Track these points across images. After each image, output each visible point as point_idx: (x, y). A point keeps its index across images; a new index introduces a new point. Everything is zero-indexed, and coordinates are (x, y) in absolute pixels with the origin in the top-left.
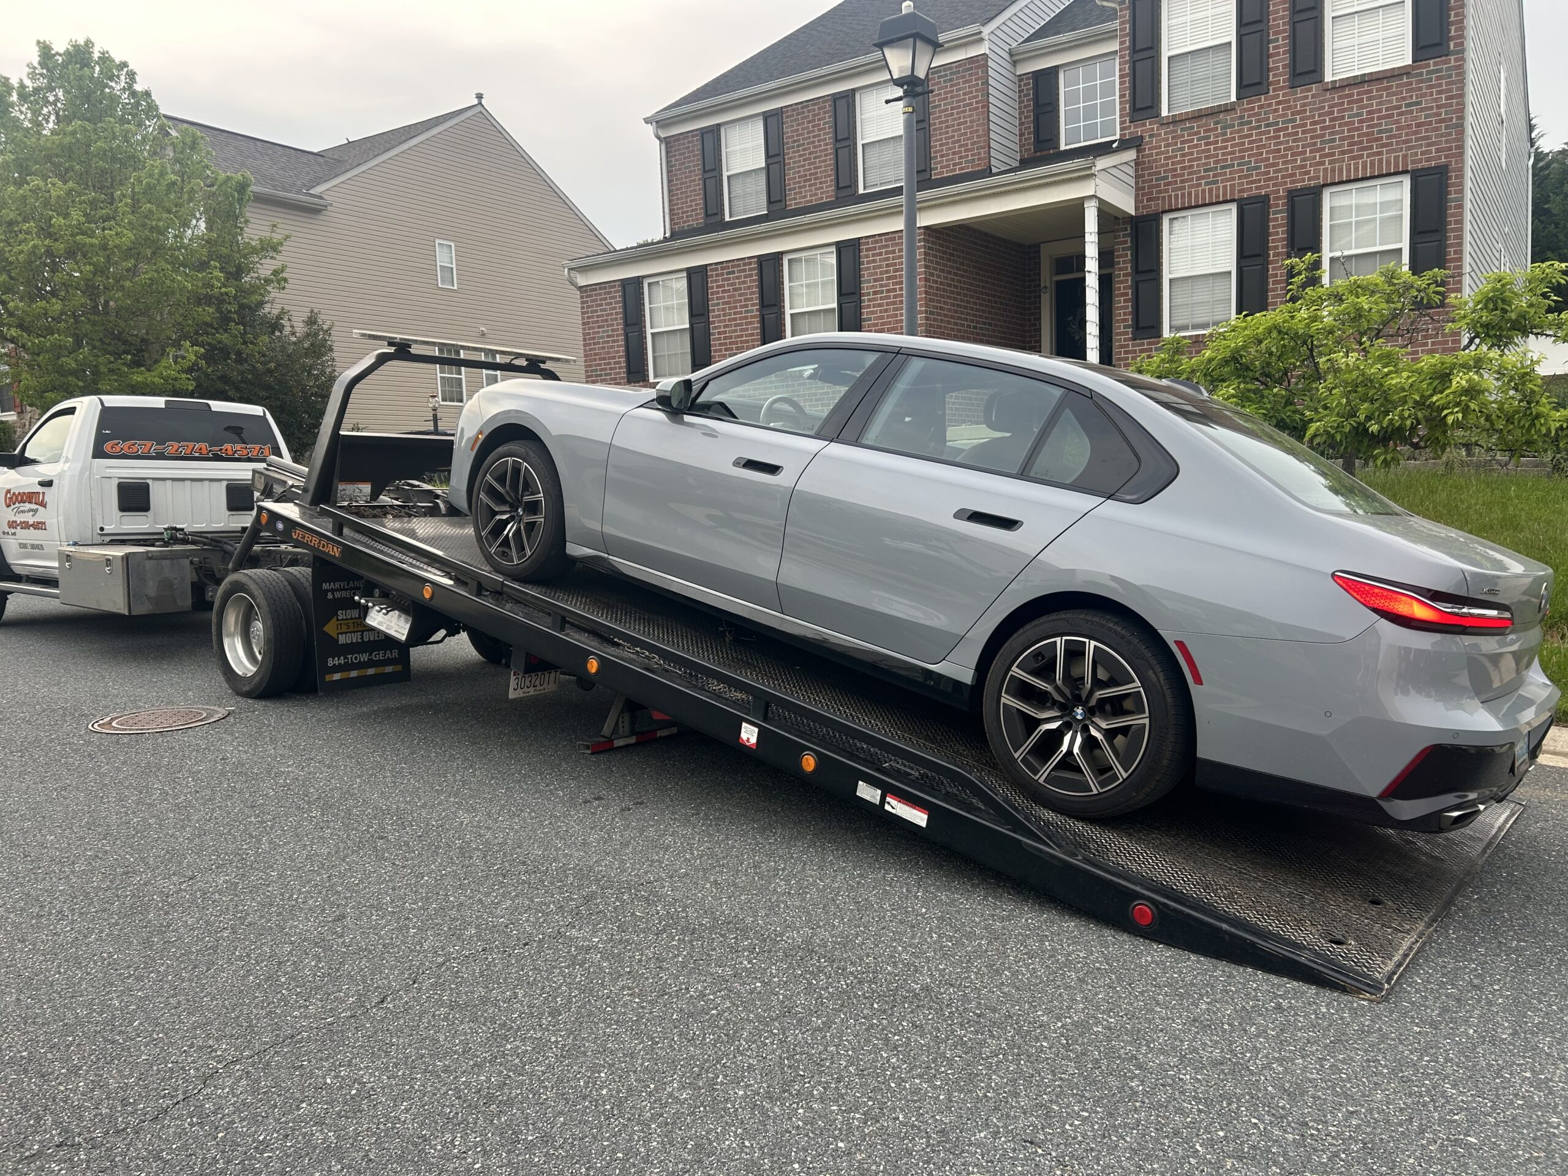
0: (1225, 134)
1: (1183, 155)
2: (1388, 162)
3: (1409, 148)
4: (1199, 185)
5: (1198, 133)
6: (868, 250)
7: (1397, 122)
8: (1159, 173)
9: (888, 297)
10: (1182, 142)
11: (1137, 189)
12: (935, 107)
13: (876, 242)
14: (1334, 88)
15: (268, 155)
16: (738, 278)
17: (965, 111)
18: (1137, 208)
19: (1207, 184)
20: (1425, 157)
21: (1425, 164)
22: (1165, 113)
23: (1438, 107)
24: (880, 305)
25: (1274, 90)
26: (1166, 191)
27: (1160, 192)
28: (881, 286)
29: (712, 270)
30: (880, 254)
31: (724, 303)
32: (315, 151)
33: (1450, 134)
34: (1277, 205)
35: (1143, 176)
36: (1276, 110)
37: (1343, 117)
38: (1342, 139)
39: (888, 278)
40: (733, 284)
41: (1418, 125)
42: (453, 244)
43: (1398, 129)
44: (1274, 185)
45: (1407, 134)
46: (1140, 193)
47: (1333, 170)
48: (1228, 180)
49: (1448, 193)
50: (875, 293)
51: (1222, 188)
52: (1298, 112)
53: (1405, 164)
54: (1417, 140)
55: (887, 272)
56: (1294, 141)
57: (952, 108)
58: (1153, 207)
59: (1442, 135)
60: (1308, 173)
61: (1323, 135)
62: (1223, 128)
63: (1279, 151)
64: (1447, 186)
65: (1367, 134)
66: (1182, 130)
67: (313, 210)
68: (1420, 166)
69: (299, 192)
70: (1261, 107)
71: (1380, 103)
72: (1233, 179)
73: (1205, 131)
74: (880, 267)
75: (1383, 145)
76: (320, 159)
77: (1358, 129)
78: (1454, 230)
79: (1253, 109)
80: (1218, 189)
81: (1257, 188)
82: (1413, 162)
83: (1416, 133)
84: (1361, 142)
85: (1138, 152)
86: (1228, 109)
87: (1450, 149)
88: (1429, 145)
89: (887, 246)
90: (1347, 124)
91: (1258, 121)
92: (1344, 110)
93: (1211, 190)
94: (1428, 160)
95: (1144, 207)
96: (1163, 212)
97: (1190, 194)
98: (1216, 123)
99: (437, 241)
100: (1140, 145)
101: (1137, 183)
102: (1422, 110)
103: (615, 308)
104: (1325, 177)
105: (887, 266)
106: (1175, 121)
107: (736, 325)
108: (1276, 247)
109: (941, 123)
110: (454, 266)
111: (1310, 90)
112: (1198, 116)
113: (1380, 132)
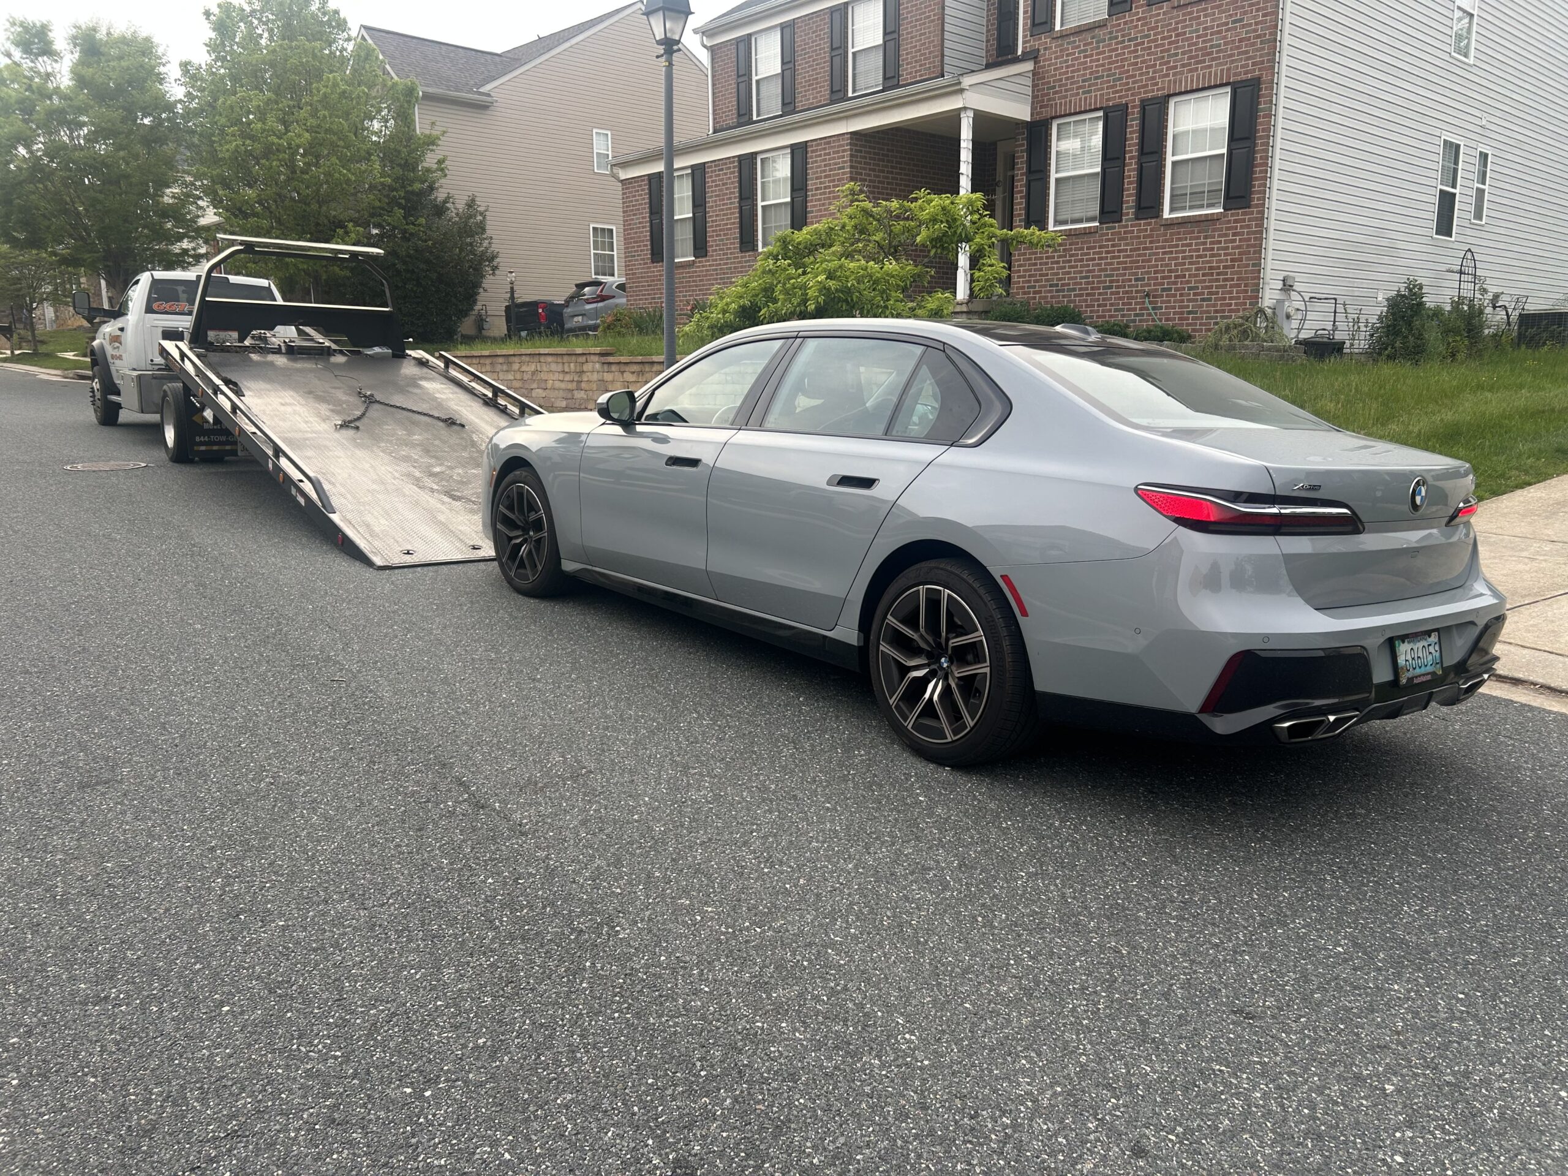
0: (1098, 48)
1: (1067, 67)
2: (1216, 74)
3: (1232, 62)
4: (1078, 94)
5: (1079, 46)
6: (813, 152)
7: (1225, 37)
8: (1049, 83)
9: (825, 193)
10: (1068, 55)
11: (1033, 97)
12: (904, 19)
13: (818, 145)
14: (1179, 6)
15: (449, 57)
16: (726, 174)
17: (924, 23)
18: (1032, 115)
19: (1084, 93)
20: (1242, 70)
21: (1244, 77)
22: (1058, 27)
23: (1256, 24)
24: (820, 200)
25: (1136, 7)
26: (1054, 99)
27: (1049, 100)
28: (821, 183)
29: (709, 167)
30: (820, 156)
31: (716, 196)
32: (499, 52)
33: (1263, 49)
34: (1133, 113)
35: (1038, 85)
36: (1136, 26)
37: (1185, 33)
38: (1183, 53)
39: (826, 177)
40: (722, 180)
41: (1241, 41)
42: (609, 133)
43: (1225, 44)
44: (1132, 95)
45: (1231, 49)
46: (1037, 101)
47: (1175, 82)
48: (1099, 90)
49: (1259, 103)
50: (817, 189)
51: (1096, 97)
52: (1152, 29)
53: (1228, 77)
54: (1239, 54)
55: (825, 171)
56: (1148, 55)
57: (917, 20)
58: (1046, 113)
59: (1257, 50)
60: (1157, 84)
61: (1169, 50)
62: (1098, 42)
63: (1137, 63)
64: (1259, 97)
65: (1202, 49)
66: (1068, 43)
67: (482, 107)
68: (1239, 78)
69: (470, 91)
70: (1125, 23)
71: (1213, 20)
72: (1102, 89)
73: (1085, 45)
74: (820, 167)
75: (1213, 59)
76: (497, 59)
77: (1196, 44)
78: (1261, 137)
79: (1119, 25)
80: (1091, 98)
81: (1120, 97)
82: (1235, 75)
83: (1238, 47)
84: (1197, 56)
85: (1035, 63)
86: (1101, 25)
87: (1262, 62)
88: (1248, 59)
89: (825, 149)
90: (1187, 39)
91: (1123, 36)
92: (1186, 27)
93: (1086, 99)
94: (1246, 73)
95: (1037, 114)
96: (1053, 118)
97: (1070, 102)
98: (1093, 38)
99: (595, 131)
100: (1036, 57)
101: (1033, 91)
102: (1243, 26)
103: (642, 198)
104: (1169, 87)
105: (825, 166)
106: (1063, 36)
107: (724, 215)
108: (1131, 151)
109: (908, 33)
110: (610, 153)
111: (1162, 8)
112: (1080, 31)
113: (1212, 47)
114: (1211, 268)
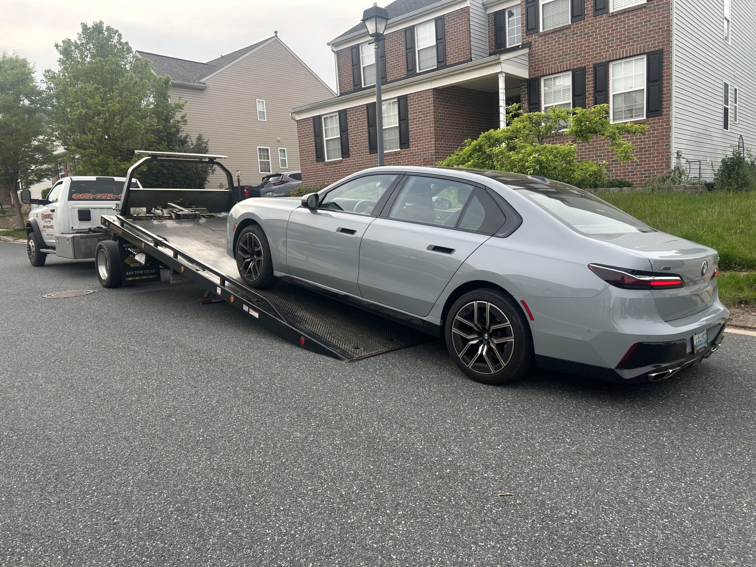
0: (566, 39)
1: (549, 50)
2: (637, 49)
3: (646, 42)
4: (556, 63)
5: (555, 39)
6: (410, 100)
7: (640, 30)
8: (538, 59)
9: (419, 121)
10: (548, 44)
11: (530, 66)
12: (447, 32)
13: (414, 96)
14: (613, 16)
15: (182, 66)
16: (359, 114)
17: (460, 33)
18: (529, 75)
19: (559, 63)
20: (652, 46)
21: (653, 49)
22: (541, 30)
23: (659, 22)
24: (416, 124)
25: (587, 18)
26: (542, 67)
27: (539, 67)
28: (416, 116)
29: (349, 111)
30: (416, 101)
31: (354, 126)
32: (205, 62)
33: (664, 35)
34: (589, 71)
35: (532, 60)
36: (588, 27)
37: (617, 29)
38: (617, 39)
39: (419, 112)
40: (357, 117)
41: (650, 31)
42: (264, 101)
43: (641, 33)
44: (588, 62)
45: (645, 36)
46: (531, 68)
47: (613, 54)
48: (568, 61)
49: (663, 62)
50: (414, 119)
51: (566, 64)
52: (598, 28)
53: (644, 50)
54: (649, 38)
55: (418, 109)
56: (596, 41)
57: (455, 32)
58: (537, 74)
59: (660, 36)
60: (602, 56)
61: (608, 38)
62: (566, 36)
63: (589, 46)
64: (663, 59)
65: (627, 37)
66: (548, 38)
67: (201, 89)
68: (650, 50)
69: (195, 82)
70: (581, 26)
71: (633, 22)
72: (570, 60)
73: (558, 38)
74: (416, 107)
75: (635, 41)
76: (206, 66)
77: (624, 34)
78: (666, 80)
79: (578, 27)
80: (564, 65)
81: (581, 64)
82: (648, 49)
83: (649, 35)
84: (625, 40)
85: (530, 49)
86: (567, 28)
87: (664, 41)
88: (655, 40)
89: (418, 98)
90: (619, 32)
91: (580, 32)
92: (617, 26)
93: (561, 66)
94: (654, 47)
95: (532, 75)
96: (541, 76)
97: (552, 67)
98: (562, 34)
99: (257, 100)
100: (530, 46)
101: (529, 63)
102: (651, 24)
103: (311, 129)
104: (610, 57)
105: (419, 106)
106: (545, 34)
107: (359, 135)
108: (589, 91)
109: (450, 39)
110: (265, 111)
111: (603, 17)
112: (555, 31)
113: (633, 35)
114: (640, 148)
